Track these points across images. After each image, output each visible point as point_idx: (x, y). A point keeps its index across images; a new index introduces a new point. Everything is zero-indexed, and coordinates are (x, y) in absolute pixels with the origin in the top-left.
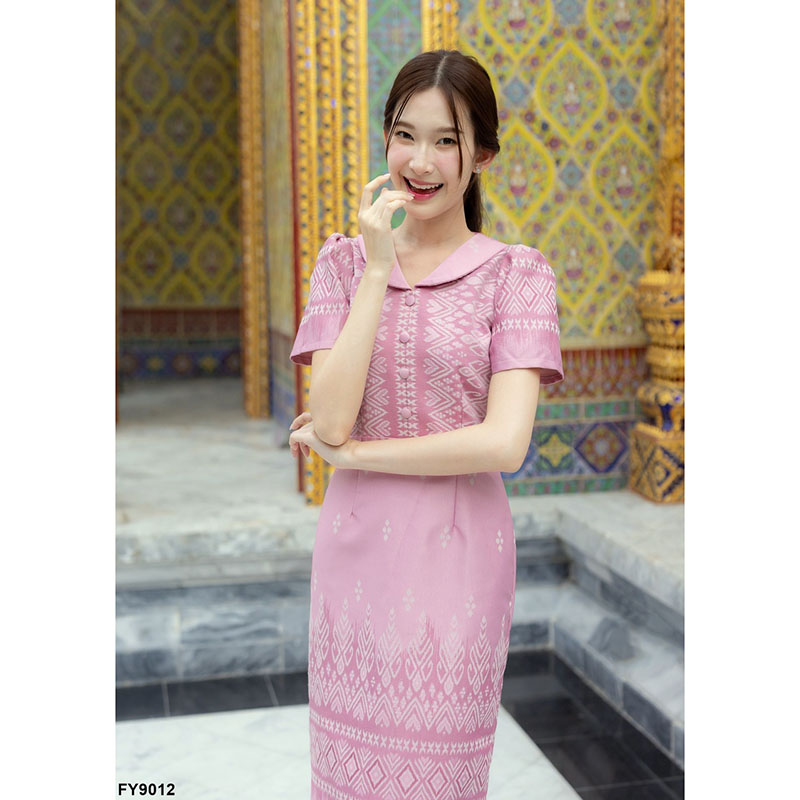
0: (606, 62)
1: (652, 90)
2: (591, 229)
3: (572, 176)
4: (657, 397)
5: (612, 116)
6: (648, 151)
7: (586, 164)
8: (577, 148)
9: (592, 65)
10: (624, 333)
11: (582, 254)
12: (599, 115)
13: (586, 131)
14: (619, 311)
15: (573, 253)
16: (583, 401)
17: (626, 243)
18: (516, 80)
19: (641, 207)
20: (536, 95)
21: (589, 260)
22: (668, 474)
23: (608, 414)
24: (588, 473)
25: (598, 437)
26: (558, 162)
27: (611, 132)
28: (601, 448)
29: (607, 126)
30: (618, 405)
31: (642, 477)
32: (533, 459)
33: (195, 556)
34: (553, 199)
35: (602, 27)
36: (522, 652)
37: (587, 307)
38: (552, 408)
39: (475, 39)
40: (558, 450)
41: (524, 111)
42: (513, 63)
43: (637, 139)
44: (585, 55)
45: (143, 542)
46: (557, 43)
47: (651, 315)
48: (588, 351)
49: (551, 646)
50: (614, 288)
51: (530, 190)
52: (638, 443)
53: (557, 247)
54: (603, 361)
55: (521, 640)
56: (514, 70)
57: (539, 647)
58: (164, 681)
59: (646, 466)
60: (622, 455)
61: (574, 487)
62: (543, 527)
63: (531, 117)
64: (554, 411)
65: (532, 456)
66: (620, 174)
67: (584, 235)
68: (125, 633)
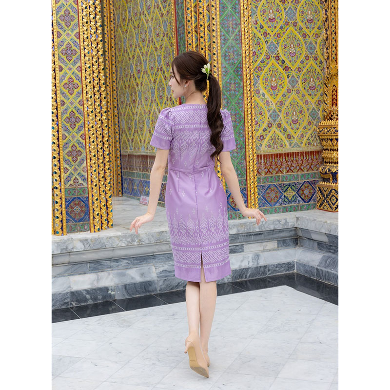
0: (304, 36)
1: (321, 47)
2: (301, 103)
3: (293, 82)
4: (329, 170)
5: (307, 58)
6: (320, 72)
7: (298, 78)
8: (295, 70)
9: (299, 36)
10: (314, 145)
11: (297, 114)
12: (302, 57)
13: (298, 64)
14: (312, 137)
15: (294, 113)
16: (299, 173)
17: (313, 109)
18: (272, 42)
19: (318, 94)
20: (279, 49)
21: (300, 116)
22: (337, 200)
23: (308, 179)
24: (302, 202)
25: (305, 187)
26: (288, 76)
27: (307, 64)
28: (306, 192)
29: (306, 62)
30: (312, 175)
31: (323, 203)
32: (282, 197)
33: (161, 241)
34: (286, 91)
35: (302, 21)
36: (285, 274)
37: (300, 135)
38: (288, 176)
39: (257, 26)
40: (290, 194)
41: (275, 56)
42: (270, 36)
43: (316, 67)
44: (296, 33)
45: (142, 236)
46: (286, 28)
47: (325, 137)
48: (301, 152)
49: (295, 271)
50: (309, 127)
51: (278, 88)
52: (320, 189)
53: (288, 111)
54: (306, 157)
55: (284, 270)
56: (271, 39)
57: (291, 272)
58: (152, 294)
59: (325, 198)
60: (313, 195)
61: (297, 208)
62: (290, 224)
63: (277, 58)
64: (289, 178)
65: (281, 196)
66: (310, 81)
67: (298, 106)
68: (135, 275)
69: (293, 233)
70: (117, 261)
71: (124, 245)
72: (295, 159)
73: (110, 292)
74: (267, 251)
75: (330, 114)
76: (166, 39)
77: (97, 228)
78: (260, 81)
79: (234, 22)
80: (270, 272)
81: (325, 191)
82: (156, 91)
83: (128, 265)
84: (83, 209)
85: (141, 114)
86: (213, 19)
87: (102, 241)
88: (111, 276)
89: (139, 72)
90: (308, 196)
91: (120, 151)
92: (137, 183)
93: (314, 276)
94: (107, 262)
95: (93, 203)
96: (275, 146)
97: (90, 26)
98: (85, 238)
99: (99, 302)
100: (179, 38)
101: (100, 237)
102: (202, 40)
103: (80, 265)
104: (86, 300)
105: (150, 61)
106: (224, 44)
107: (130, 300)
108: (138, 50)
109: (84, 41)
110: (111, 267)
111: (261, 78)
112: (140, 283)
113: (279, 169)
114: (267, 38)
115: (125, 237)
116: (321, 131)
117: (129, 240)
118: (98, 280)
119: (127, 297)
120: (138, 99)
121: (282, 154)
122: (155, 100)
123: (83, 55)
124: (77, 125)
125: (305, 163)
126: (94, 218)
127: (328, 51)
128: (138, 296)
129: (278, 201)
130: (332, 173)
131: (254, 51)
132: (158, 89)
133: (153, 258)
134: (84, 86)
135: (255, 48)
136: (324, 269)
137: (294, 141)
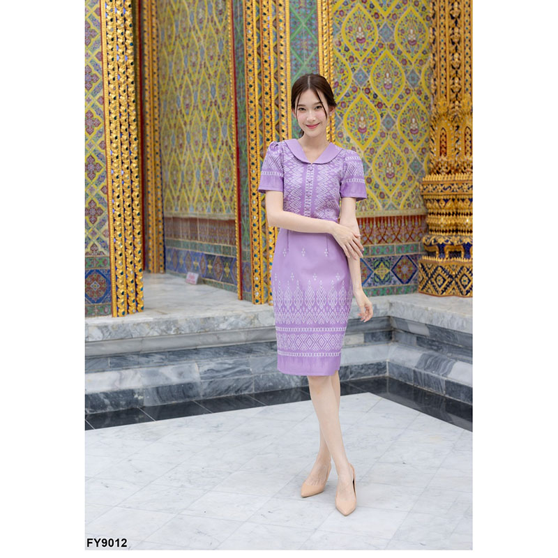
0: (404, 62)
1: (427, 78)
2: (398, 151)
3: (389, 123)
4: (435, 241)
5: (408, 91)
6: (425, 110)
7: (396, 117)
8: (391, 108)
9: (398, 63)
10: (415, 208)
11: (393, 165)
12: (401, 91)
13: (395, 99)
14: (413, 196)
15: (390, 164)
16: (395, 244)
17: (415, 159)
18: (360, 70)
19: (422, 140)
20: (370, 79)
21: (397, 168)
22: (445, 280)
23: (407, 252)
24: (398, 283)
25: (403, 263)
26: (382, 116)
27: (407, 100)
28: (405, 269)
29: (406, 97)
30: (412, 246)
31: (426, 284)
32: (372, 276)
33: (207, 330)
34: (379, 135)
35: (402, 43)
36: (373, 378)
37: (396, 194)
38: (381, 248)
39: (340, 48)
40: (383, 271)
41: (365, 88)
42: (358, 61)
43: (419, 103)
44: (393, 58)
45: (180, 323)
46: (380, 51)
47: (430, 197)
48: (398, 217)
49: (387, 374)
50: (409, 183)
51: (368, 130)
52: (423, 266)
53: (381, 160)
54: (405, 222)
55: (372, 372)
56: (359, 65)
57: (381, 375)
58: (194, 400)
59: (429, 279)
60: (414, 273)
61: (391, 291)
62: (381, 311)
63: (368, 91)
64: (381, 250)
65: (370, 275)
66: (412, 122)
67: (394, 155)
68: (171, 375)
69: (385, 323)
70: (147, 355)
71: (156, 334)
72: (389, 225)
73: (136, 396)
74: (350, 347)
75: (437, 166)
76: (221, 63)
77: (121, 311)
78: (344, 121)
79: (309, 43)
80: (353, 375)
81: (429, 269)
82: (208, 132)
83: (161, 361)
84: (103, 286)
85: (189, 163)
86: (281, 37)
87: (127, 328)
88: (139, 375)
89: (187, 106)
90: (406, 275)
91: (163, 213)
92: (183, 255)
93: (410, 380)
94: (134, 356)
95: (117, 278)
96: (363, 208)
97: (117, 45)
98: (105, 323)
99: (121, 409)
100: (237, 62)
101: (124, 323)
102: (266, 65)
103: (98, 360)
104: (105, 406)
105: (202, 92)
106: (295, 71)
107: (163, 407)
108: (186, 77)
109: (108, 64)
110: (138, 364)
111: (345, 117)
112: (177, 385)
113: (368, 239)
114: (355, 64)
115: (158, 323)
116: (424, 189)
117: (163, 327)
118: (121, 380)
119: (159, 403)
120: (186, 142)
121: (373, 219)
122: (207, 144)
123: (107, 83)
124: (98, 174)
125: (403, 231)
126: (118, 298)
127: (436, 83)
128: (174, 402)
129: (366, 280)
130: (438, 245)
131: (336, 80)
132: (212, 130)
133: (196, 353)
134: (107, 123)
135: (337, 77)
136: (423, 372)
137: (389, 202)
